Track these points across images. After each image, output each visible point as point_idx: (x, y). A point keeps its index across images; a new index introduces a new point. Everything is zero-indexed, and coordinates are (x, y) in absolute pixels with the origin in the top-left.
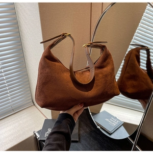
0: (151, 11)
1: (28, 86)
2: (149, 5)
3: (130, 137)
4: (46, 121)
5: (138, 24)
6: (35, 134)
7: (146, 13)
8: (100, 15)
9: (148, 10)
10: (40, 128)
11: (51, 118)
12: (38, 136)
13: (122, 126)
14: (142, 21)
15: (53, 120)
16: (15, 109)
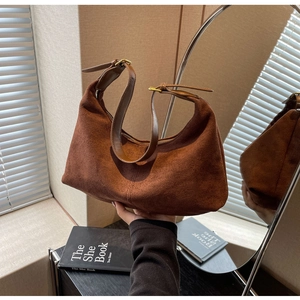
0: (295, 31)
1: (45, 158)
2: (295, 11)
3: (238, 270)
4: (76, 230)
5: (269, 54)
6: (51, 254)
7: (286, 34)
8: (198, 27)
9: (289, 28)
10: (63, 242)
11: (86, 225)
12: (57, 259)
13: (225, 250)
14: (276, 48)
15: (89, 228)
16: (14, 202)
